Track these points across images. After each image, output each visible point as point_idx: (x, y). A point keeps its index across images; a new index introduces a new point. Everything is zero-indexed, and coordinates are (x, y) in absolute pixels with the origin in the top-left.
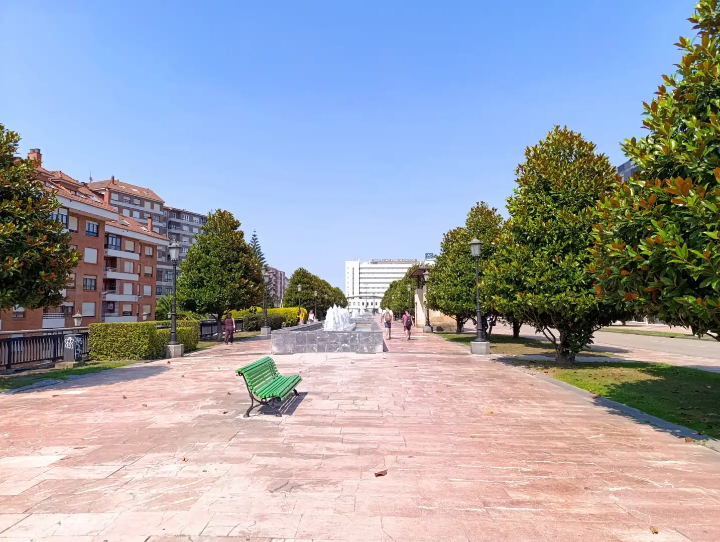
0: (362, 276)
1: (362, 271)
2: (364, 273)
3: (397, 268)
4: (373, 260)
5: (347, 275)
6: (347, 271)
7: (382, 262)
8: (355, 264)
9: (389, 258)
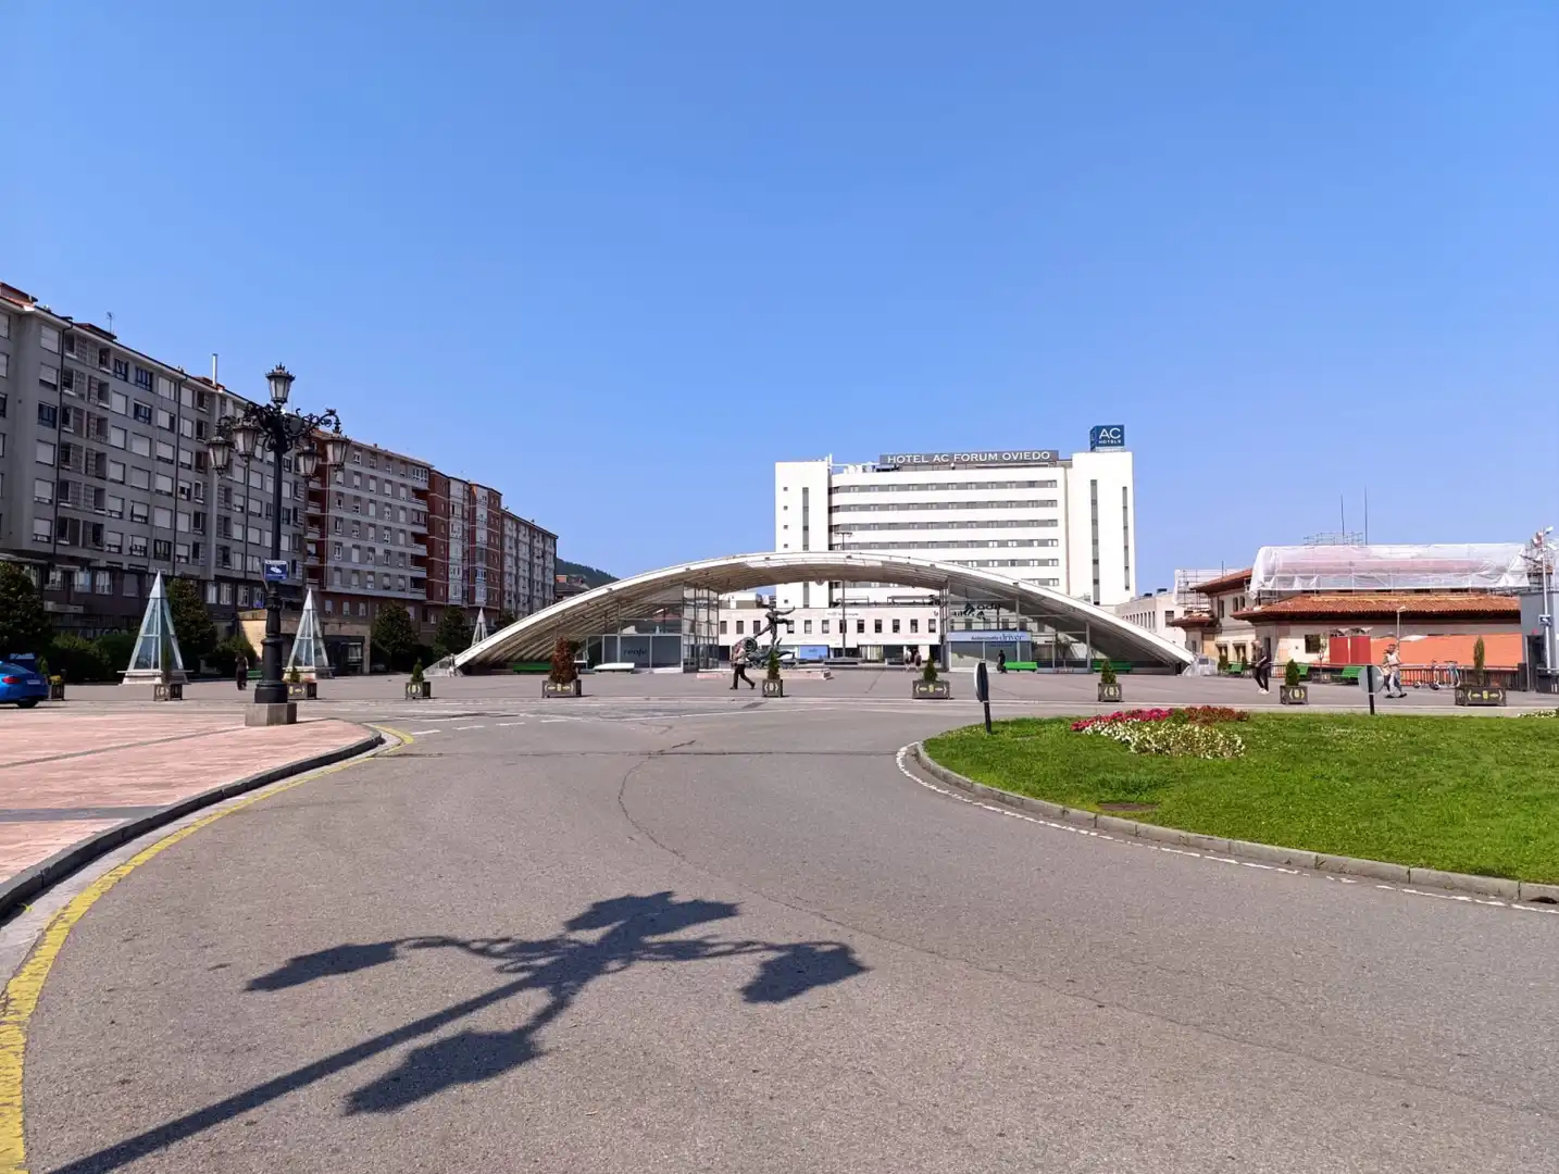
0: (838, 518)
1: (838, 499)
2: (848, 508)
3: (981, 486)
4: (883, 459)
5: (781, 518)
6: (781, 499)
7: (916, 466)
8: (813, 474)
9: (947, 451)
